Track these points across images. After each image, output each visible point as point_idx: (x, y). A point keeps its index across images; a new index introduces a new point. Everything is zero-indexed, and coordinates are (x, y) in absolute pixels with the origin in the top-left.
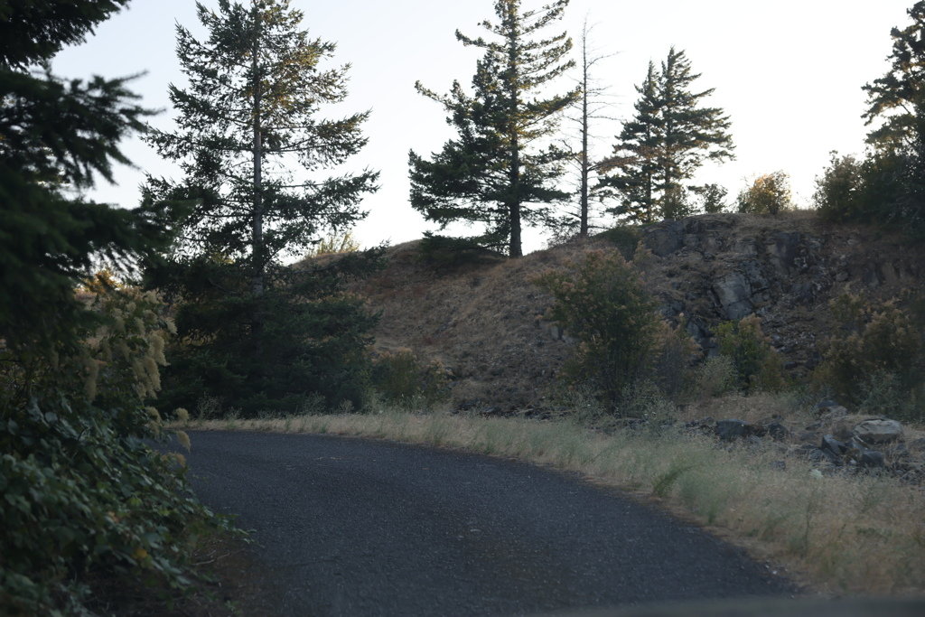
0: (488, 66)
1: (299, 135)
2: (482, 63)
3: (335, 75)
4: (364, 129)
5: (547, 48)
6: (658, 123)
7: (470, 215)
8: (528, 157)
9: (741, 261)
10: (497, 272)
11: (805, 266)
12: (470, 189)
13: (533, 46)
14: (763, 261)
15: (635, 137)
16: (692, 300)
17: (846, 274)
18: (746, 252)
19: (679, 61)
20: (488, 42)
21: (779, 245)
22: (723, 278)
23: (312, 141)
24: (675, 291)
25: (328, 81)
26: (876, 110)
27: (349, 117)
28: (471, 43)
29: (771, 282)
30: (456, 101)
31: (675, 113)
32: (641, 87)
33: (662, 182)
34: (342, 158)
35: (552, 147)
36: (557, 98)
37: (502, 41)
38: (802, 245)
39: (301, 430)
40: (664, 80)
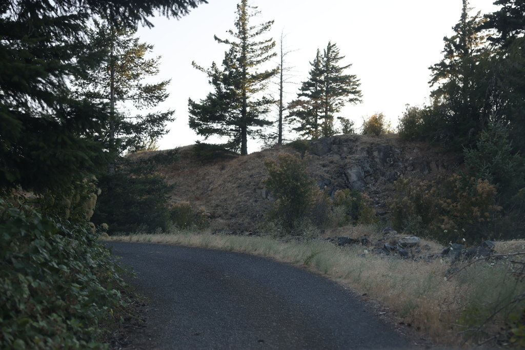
0: (231, 54)
1: (133, 91)
2: (228, 53)
3: (153, 62)
4: (168, 89)
5: (262, 46)
6: (321, 82)
7: (221, 132)
8: (251, 102)
9: (360, 160)
10: (234, 162)
11: (392, 162)
12: (220, 119)
13: (256, 44)
14: (371, 160)
15: (309, 90)
16: (335, 179)
17: (412, 167)
18: (363, 155)
19: (333, 49)
20: (231, 41)
21: (379, 152)
22: (350, 168)
23: (141, 95)
24: (326, 174)
25: (149, 64)
26: (435, 80)
27: (160, 83)
28: (222, 42)
29: (375, 171)
30: (214, 72)
31: (331, 77)
32: (313, 63)
33: (324, 114)
34: (156, 104)
35: (264, 98)
36: (266, 72)
37: (238, 41)
38: (391, 152)
39: (138, 241)
40: (325, 59)
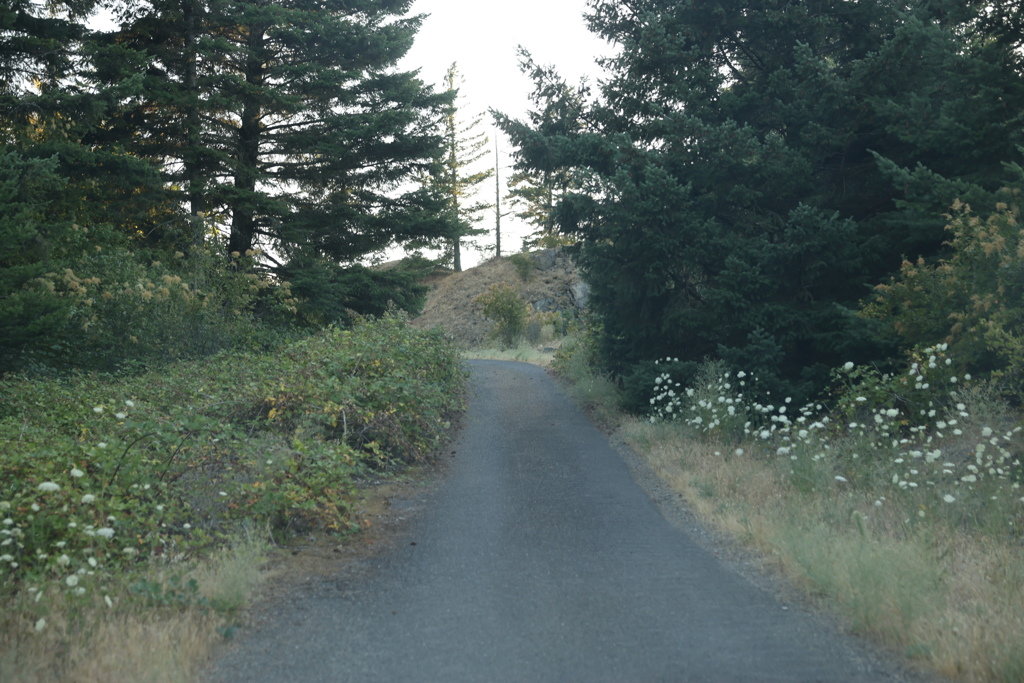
8: (463, 209)
10: (448, 280)
13: (466, 141)
16: (559, 297)
22: (575, 284)
24: (549, 292)
35: (477, 203)
36: (480, 173)
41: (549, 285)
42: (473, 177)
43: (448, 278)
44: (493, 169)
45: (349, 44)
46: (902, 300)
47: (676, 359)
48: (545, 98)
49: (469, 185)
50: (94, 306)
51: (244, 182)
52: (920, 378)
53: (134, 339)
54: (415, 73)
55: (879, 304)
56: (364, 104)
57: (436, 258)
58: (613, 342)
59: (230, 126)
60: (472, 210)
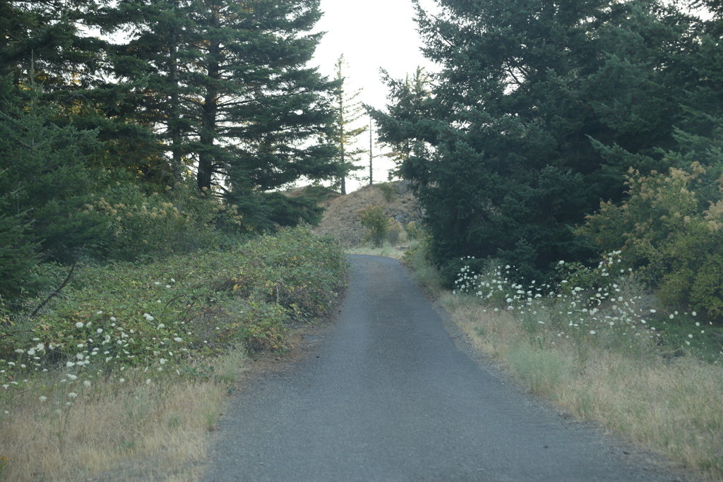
5: (355, 107)
8: (347, 153)
19: (422, 72)
35: (357, 148)
36: (359, 128)
40: (415, 83)
41: (404, 205)
42: (355, 131)
43: (337, 199)
44: (367, 126)
45: (274, 52)
46: (600, 224)
47: (473, 257)
48: (397, 98)
49: (352, 137)
50: (121, 221)
51: (207, 140)
52: (604, 270)
53: (146, 241)
54: (316, 69)
55: (588, 227)
56: (284, 89)
57: (329, 185)
58: (439, 245)
59: (197, 103)
60: (353, 153)
